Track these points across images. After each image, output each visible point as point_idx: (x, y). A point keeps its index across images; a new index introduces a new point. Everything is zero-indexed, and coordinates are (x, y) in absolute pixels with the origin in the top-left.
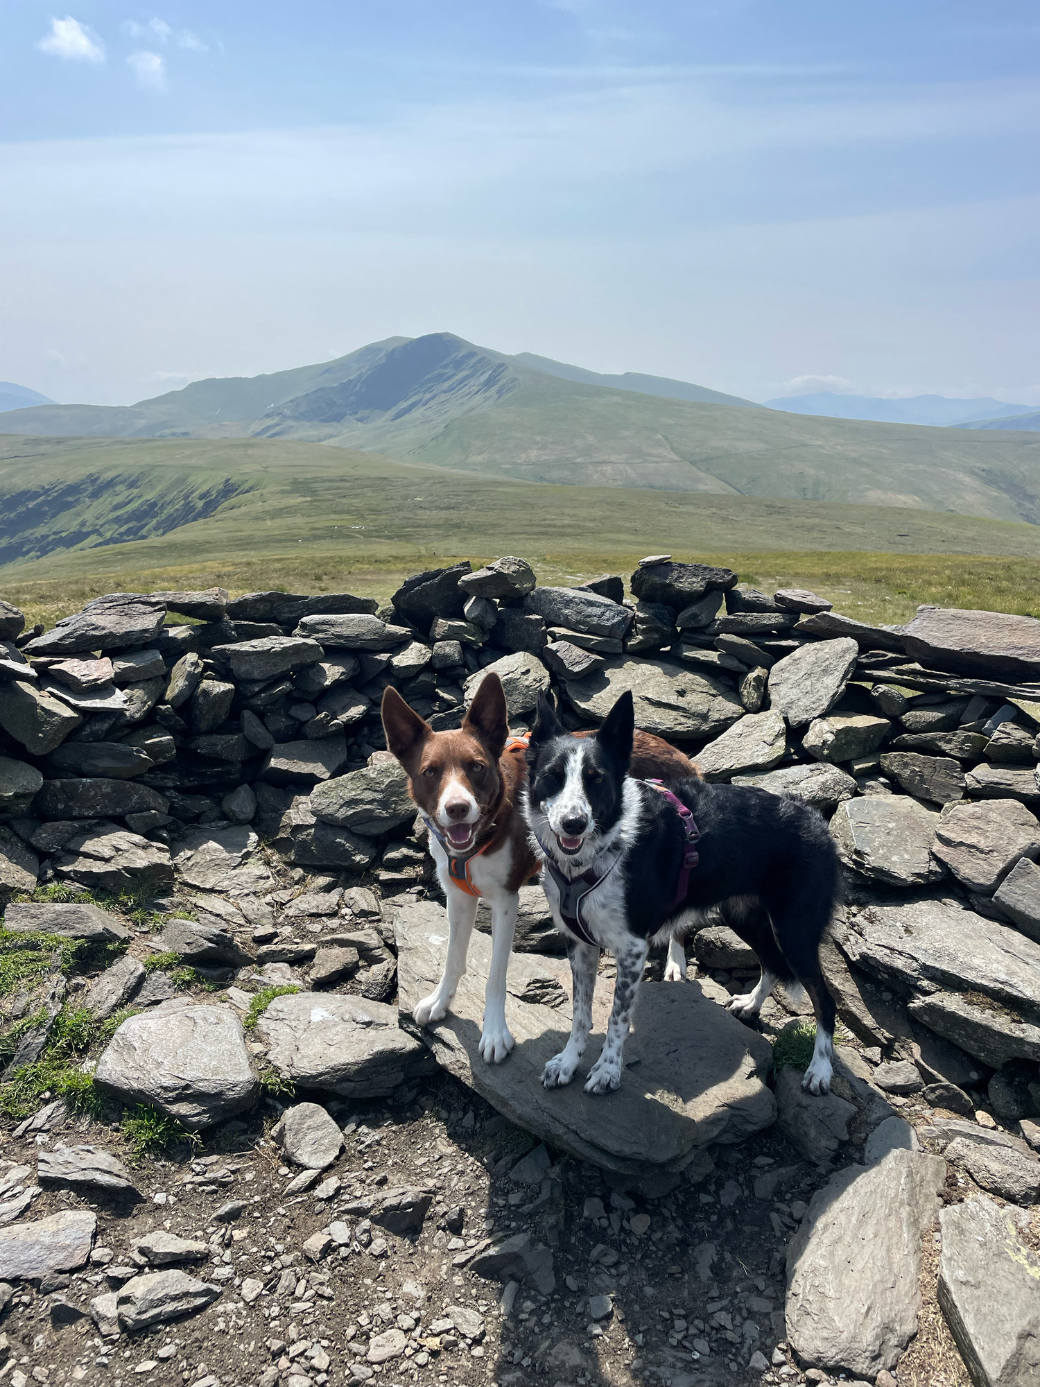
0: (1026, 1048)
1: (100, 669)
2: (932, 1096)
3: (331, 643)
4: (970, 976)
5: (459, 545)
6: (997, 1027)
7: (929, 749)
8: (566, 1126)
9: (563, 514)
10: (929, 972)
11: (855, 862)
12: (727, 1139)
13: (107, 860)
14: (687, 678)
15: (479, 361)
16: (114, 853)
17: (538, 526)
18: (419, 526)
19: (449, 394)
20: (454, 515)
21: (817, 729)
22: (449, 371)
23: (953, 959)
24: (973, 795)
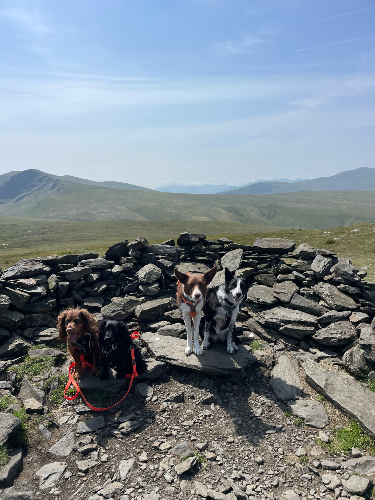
0: (308, 332)
1: (31, 281)
2: (289, 349)
3: (92, 267)
4: (292, 320)
5: (49, 247)
6: (300, 329)
7: (266, 273)
8: (214, 367)
9: (89, 232)
10: (282, 321)
11: (257, 301)
12: (248, 366)
13: (50, 336)
14: (199, 265)
15: (49, 179)
16: (51, 334)
17: (79, 237)
18: (31, 242)
19: (38, 192)
20: (46, 236)
21: (238, 272)
22: (37, 183)
23: (287, 317)
24: (279, 282)
